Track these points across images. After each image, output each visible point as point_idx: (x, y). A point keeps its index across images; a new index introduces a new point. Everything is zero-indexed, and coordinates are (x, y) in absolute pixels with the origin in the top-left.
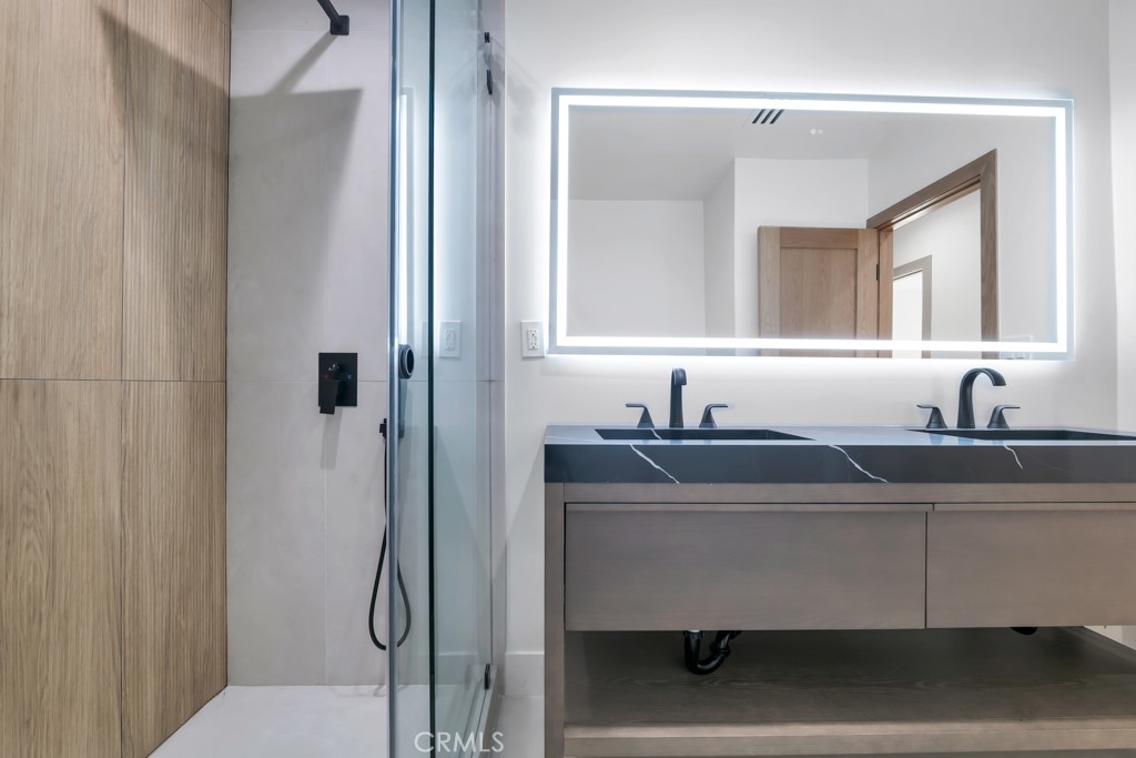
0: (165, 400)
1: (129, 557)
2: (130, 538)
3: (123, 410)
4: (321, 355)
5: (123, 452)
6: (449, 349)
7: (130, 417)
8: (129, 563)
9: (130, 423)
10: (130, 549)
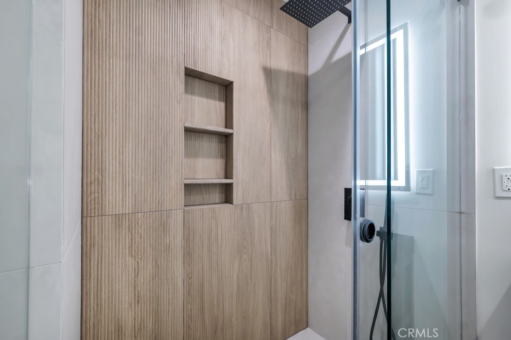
0: (285, 208)
1: (273, 267)
2: (274, 261)
3: (271, 213)
4: (345, 189)
5: (272, 228)
6: (423, 188)
7: (274, 215)
8: (273, 270)
9: (274, 218)
10: (273, 264)
